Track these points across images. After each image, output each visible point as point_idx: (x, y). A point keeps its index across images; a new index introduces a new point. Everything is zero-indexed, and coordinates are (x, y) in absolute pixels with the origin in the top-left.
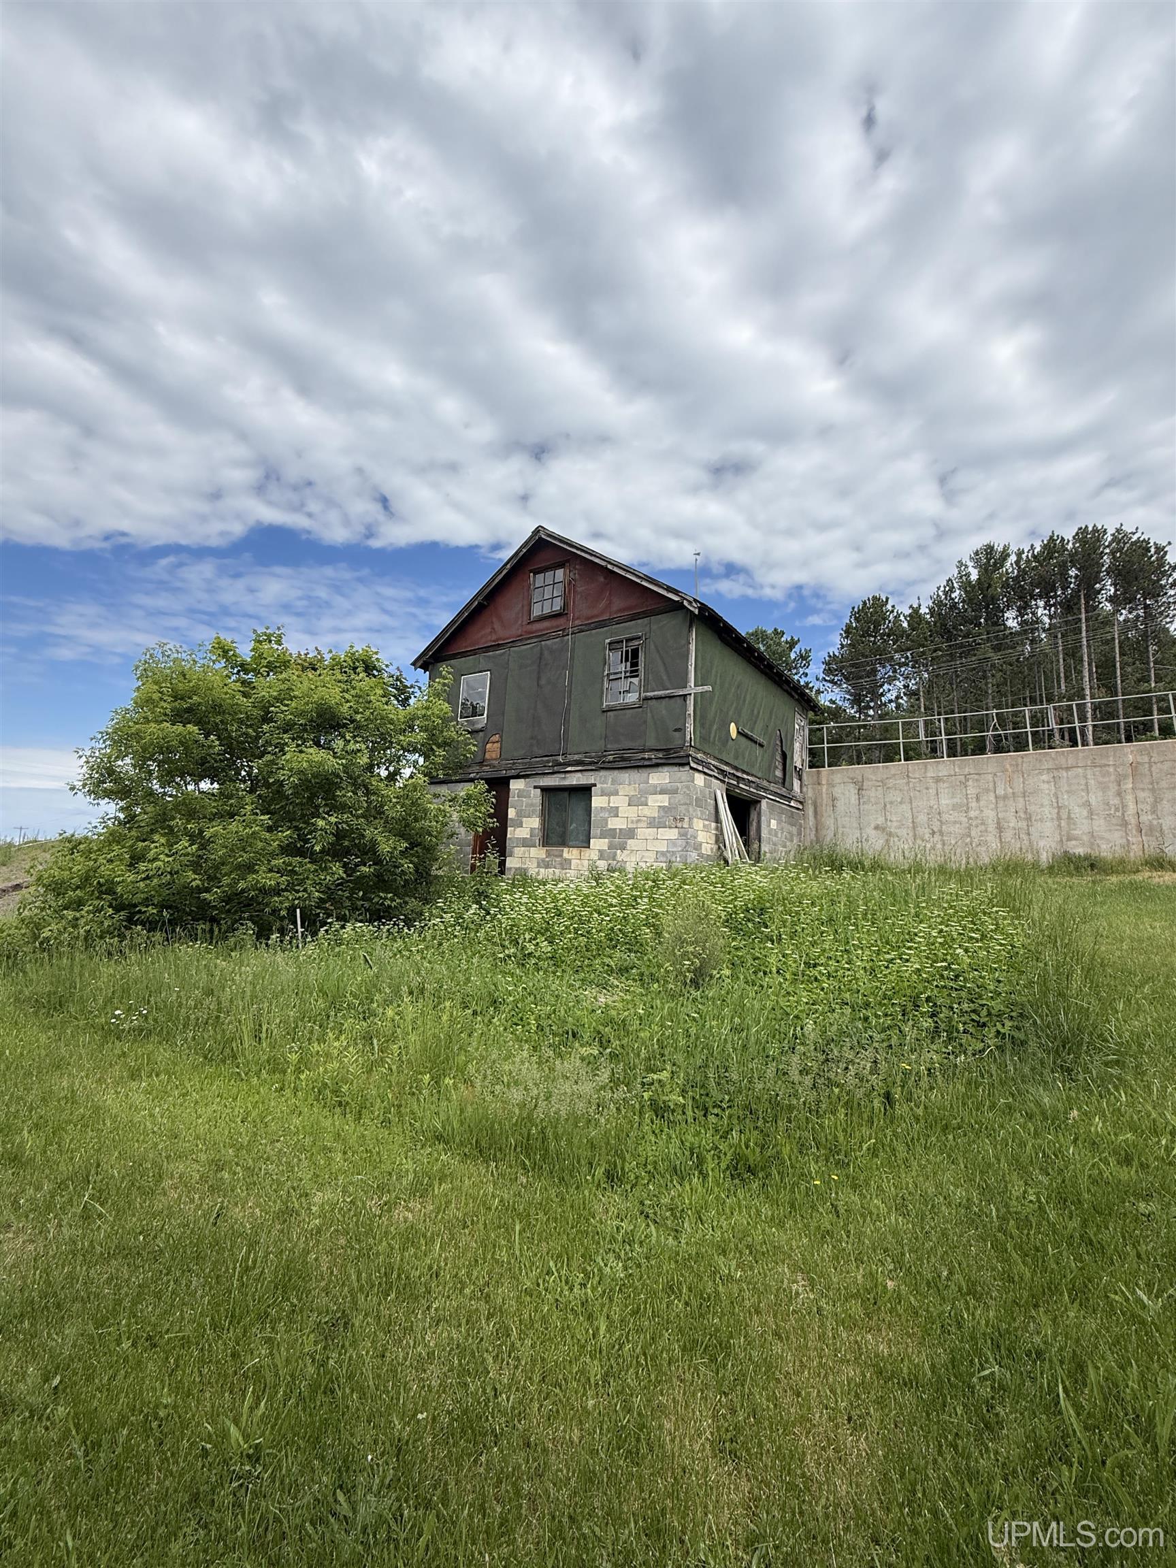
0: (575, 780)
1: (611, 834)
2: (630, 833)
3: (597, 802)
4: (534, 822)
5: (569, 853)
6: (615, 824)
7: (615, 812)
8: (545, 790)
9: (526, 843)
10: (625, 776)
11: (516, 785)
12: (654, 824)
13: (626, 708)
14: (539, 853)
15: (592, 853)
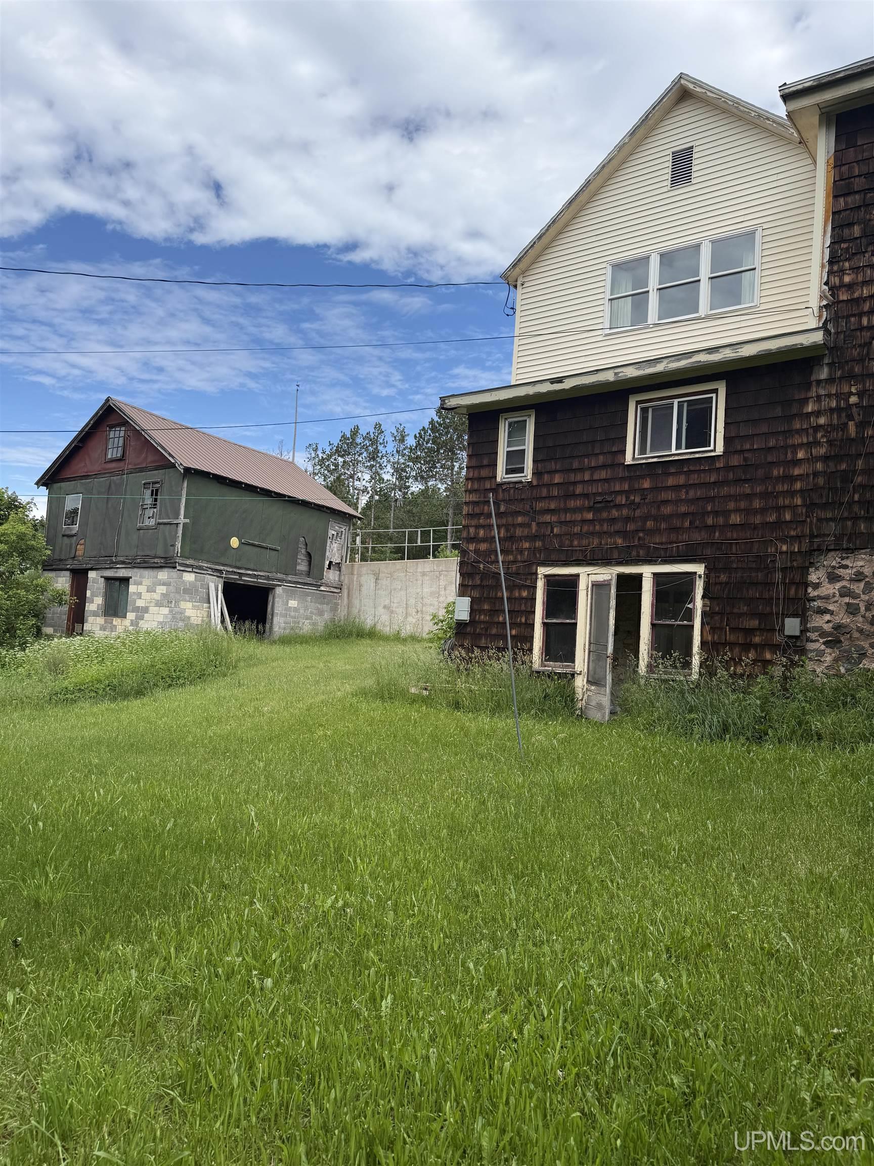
0: (122, 573)
1: (136, 609)
2: (146, 610)
3: (132, 588)
4: (99, 600)
5: (116, 621)
6: (140, 603)
7: (139, 595)
8: (107, 579)
9: (95, 614)
10: (146, 572)
11: (92, 575)
12: (159, 604)
13: (148, 528)
14: (101, 620)
15: (127, 622)
